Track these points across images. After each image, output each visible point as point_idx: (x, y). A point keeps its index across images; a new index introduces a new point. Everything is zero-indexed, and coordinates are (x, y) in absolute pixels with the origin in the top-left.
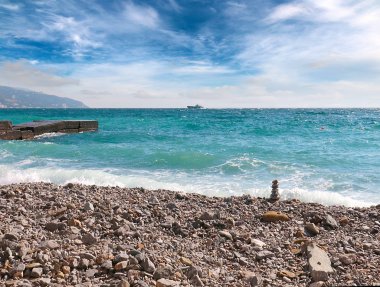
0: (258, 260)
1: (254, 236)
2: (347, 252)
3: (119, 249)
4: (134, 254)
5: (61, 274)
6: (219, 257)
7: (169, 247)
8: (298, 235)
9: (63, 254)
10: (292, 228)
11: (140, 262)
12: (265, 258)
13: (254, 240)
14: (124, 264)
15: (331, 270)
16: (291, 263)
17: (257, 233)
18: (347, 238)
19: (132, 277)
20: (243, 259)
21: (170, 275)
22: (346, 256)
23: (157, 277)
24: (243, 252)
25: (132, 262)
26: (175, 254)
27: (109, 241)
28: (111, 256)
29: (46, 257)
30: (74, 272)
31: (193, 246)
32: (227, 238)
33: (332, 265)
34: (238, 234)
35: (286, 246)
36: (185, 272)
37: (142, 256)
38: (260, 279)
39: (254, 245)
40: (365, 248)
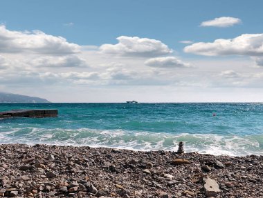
0: (169, 185)
1: (167, 173)
2: (230, 181)
3: (72, 180)
4: (83, 183)
5: (31, 194)
6: (142, 184)
7: (107, 179)
8: (196, 171)
9: (32, 183)
10: (192, 168)
11: (87, 187)
12: (174, 184)
13: (166, 175)
14: (76, 188)
15: (219, 190)
16: (191, 187)
17: (168, 170)
18: (230, 173)
19: (81, 196)
20: (159, 185)
21: (107, 194)
22: (230, 183)
23: (98, 195)
24: (159, 181)
25: (81, 187)
26: (111, 182)
27: (65, 176)
28: (67, 184)
29: (21, 185)
30: (40, 193)
31: (124, 178)
32: (147, 173)
33: (220, 188)
34: (155, 171)
35: (188, 178)
36: (118, 192)
37: (88, 184)
38: (170, 196)
39: (166, 177)
40: (243, 178)
